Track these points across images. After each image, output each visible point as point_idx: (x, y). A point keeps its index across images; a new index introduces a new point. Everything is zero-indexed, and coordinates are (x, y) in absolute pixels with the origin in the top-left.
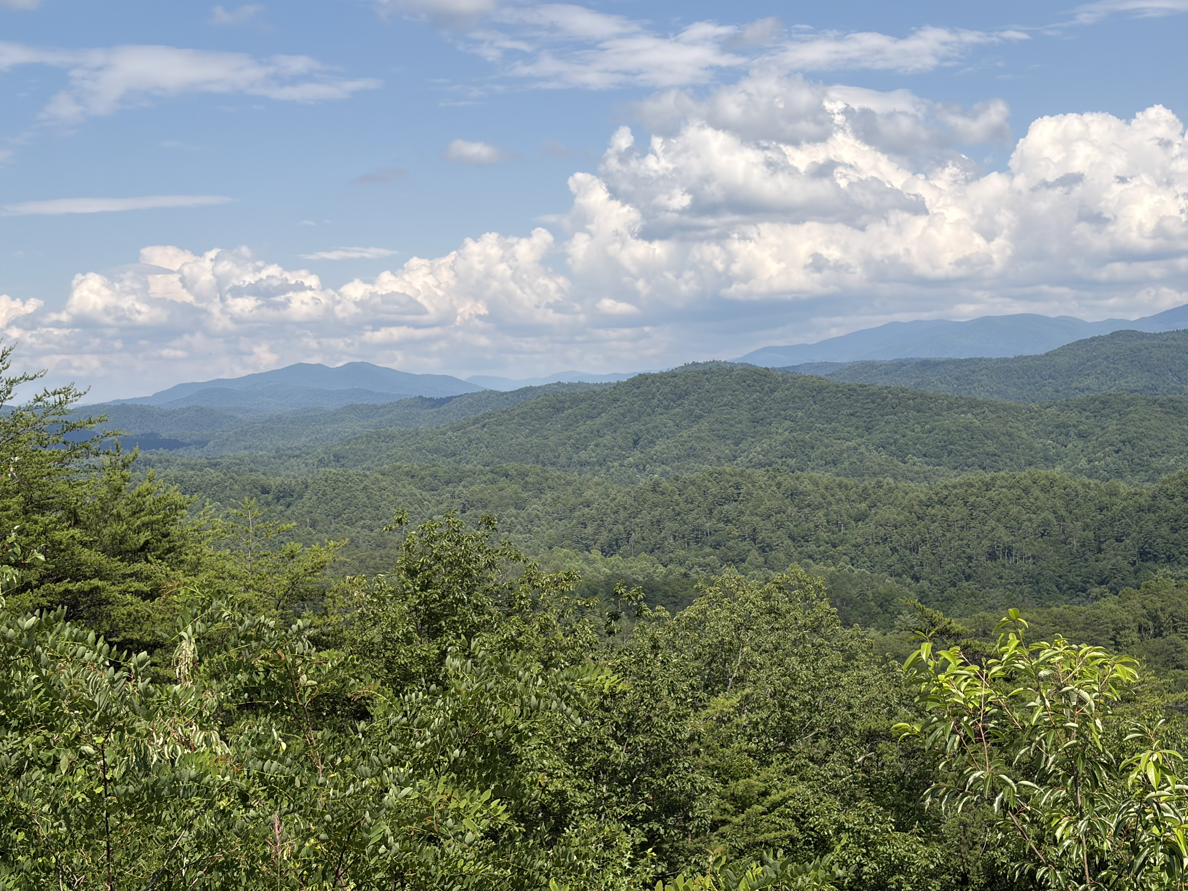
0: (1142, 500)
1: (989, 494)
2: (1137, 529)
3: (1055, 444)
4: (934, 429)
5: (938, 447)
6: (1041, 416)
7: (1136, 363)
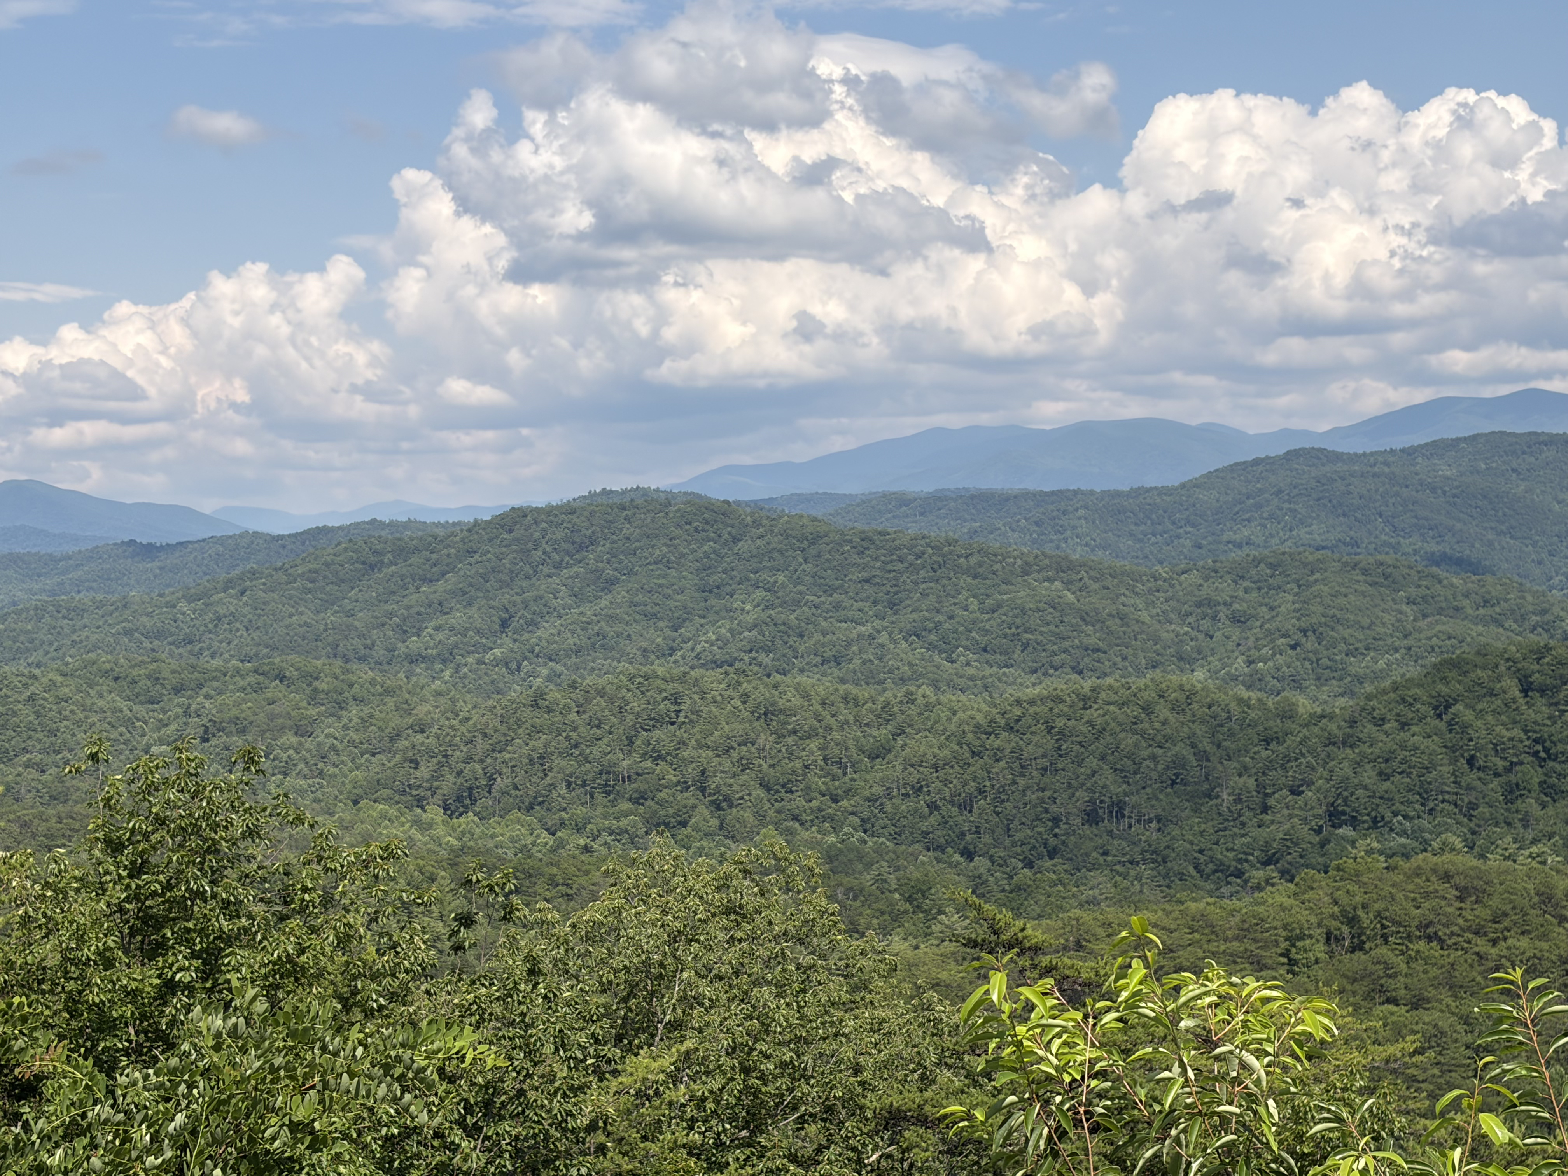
0: (1332, 727)
1: (1088, 714)
2: (1325, 774)
3: (1194, 633)
4: (1000, 606)
5: (1005, 636)
6: (1172, 586)
7: (1326, 501)
